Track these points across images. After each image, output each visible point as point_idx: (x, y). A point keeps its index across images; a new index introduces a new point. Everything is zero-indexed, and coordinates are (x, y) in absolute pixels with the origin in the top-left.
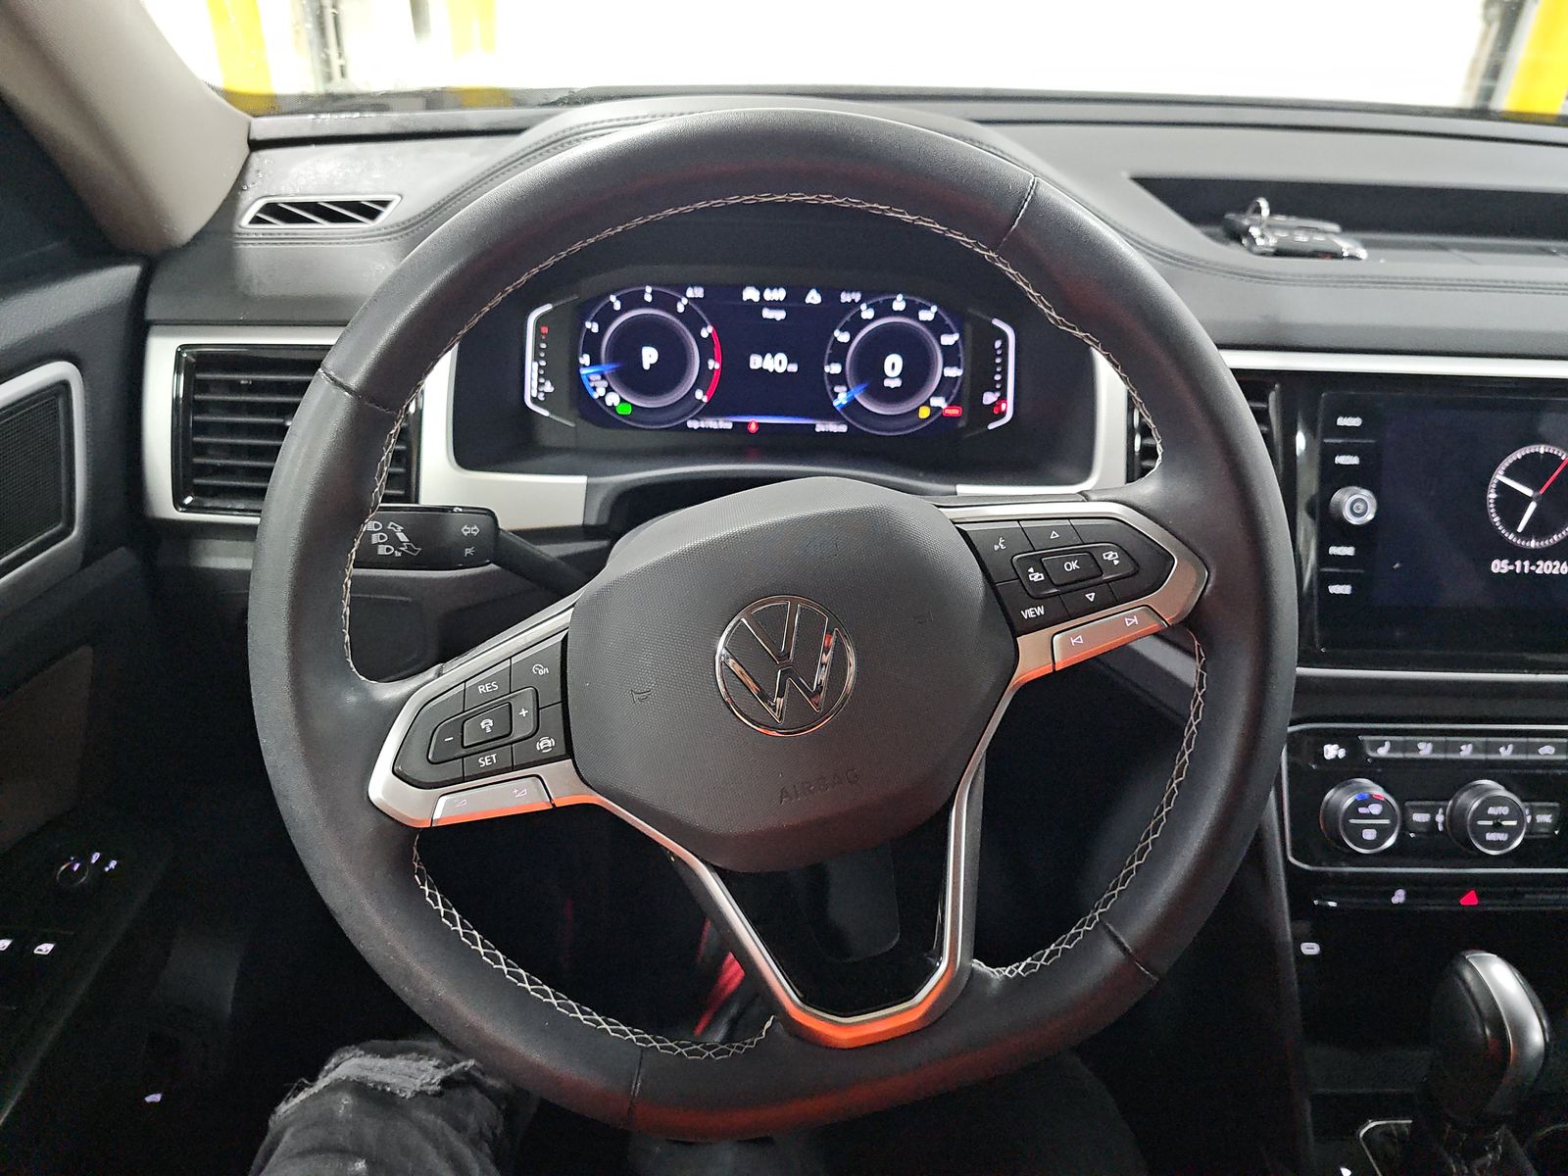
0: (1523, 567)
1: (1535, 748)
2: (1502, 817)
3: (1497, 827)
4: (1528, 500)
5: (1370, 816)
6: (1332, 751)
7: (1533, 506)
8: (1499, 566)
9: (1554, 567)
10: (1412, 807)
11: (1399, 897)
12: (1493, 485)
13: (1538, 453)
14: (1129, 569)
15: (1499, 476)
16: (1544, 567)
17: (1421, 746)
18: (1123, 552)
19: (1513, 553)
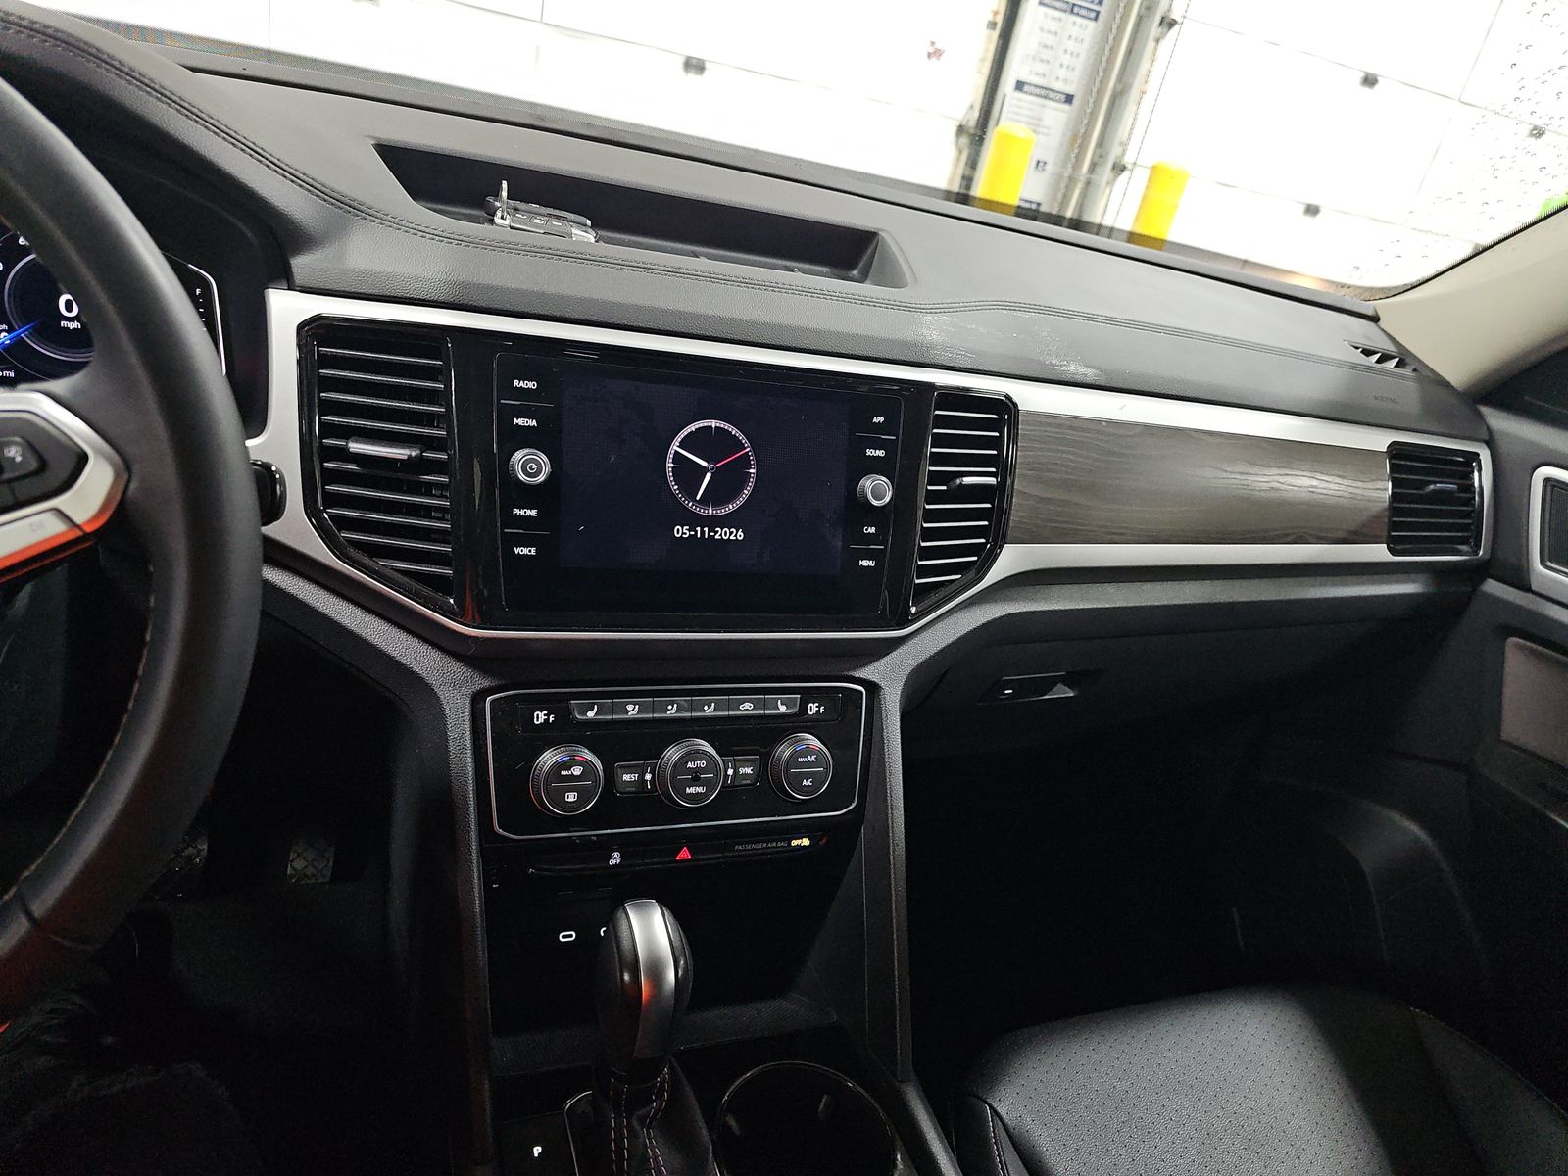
0: (702, 532)
1: (736, 705)
2: (698, 770)
3: (696, 780)
4: (705, 470)
5: (572, 778)
6: (540, 717)
7: (708, 476)
8: (681, 531)
9: (731, 533)
10: (622, 767)
11: (615, 859)
12: (671, 455)
13: (711, 427)
14: (34, 465)
15: (675, 447)
16: (722, 534)
17: (630, 707)
18: (30, 446)
19: (693, 520)
